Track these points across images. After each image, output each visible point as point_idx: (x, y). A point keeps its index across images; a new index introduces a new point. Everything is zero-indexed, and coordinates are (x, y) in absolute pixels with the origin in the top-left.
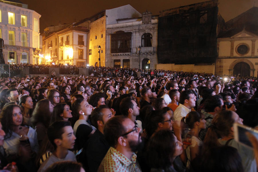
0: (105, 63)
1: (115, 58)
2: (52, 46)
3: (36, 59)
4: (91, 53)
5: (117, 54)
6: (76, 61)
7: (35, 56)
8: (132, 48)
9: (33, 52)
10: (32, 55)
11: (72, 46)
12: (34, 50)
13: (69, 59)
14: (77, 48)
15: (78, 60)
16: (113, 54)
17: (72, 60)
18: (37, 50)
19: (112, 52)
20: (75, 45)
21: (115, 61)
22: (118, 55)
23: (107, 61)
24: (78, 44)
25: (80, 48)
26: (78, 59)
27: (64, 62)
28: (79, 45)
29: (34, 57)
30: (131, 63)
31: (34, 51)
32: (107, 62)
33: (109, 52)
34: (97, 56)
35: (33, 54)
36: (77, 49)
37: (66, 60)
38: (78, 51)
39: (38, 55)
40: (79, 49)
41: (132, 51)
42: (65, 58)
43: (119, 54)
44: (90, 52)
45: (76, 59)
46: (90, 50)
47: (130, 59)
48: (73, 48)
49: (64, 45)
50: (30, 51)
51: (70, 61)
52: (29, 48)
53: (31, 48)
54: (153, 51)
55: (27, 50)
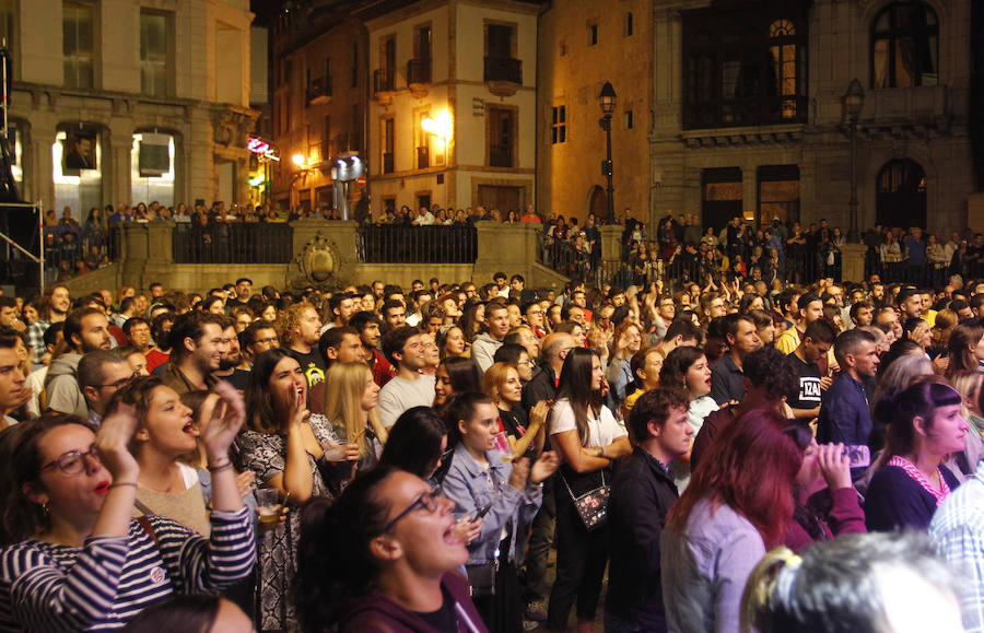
1: (707, 159)
2: (328, 91)
3: (231, 166)
4: (563, 128)
5: (721, 133)
6: (474, 179)
7: (220, 150)
8: (812, 94)
9: (210, 130)
10: (206, 146)
11: (445, 89)
12: (219, 112)
13: (429, 170)
14: (476, 100)
15: (480, 175)
16: (694, 134)
17: (446, 174)
18: (235, 118)
19: (687, 124)
20: (466, 82)
21: (710, 175)
24: (487, 78)
25: (496, 100)
26: (482, 169)
27: (402, 186)
28: (492, 84)
29: (216, 158)
30: (806, 186)
31: (216, 123)
33: (672, 121)
35: (210, 139)
36: (475, 107)
37: (416, 176)
38: (482, 120)
39: (241, 144)
40: (487, 105)
41: (811, 114)
42: (406, 160)
43: (733, 132)
44: (559, 125)
45: (470, 168)
46: (555, 109)
47: (799, 166)
48: (453, 102)
49: (400, 81)
50: (189, 123)
51: (434, 180)
52: (187, 105)
53: (198, 102)
54: (941, 112)
55: (176, 116)
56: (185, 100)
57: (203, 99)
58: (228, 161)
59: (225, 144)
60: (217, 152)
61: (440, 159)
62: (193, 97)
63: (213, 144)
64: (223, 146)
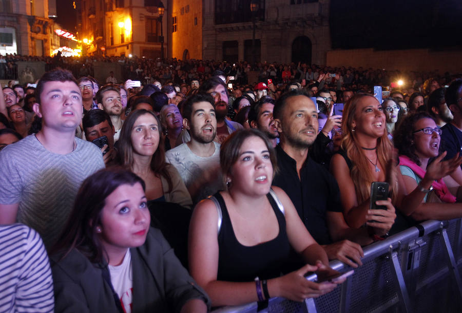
0: (203, 50)
1: (224, 37)
2: (94, 13)
3: (40, 42)
4: (176, 26)
5: (229, 26)
6: (140, 47)
7: (34, 35)
8: (266, 8)
9: (29, 27)
10: (27, 33)
11: (128, 10)
12: (32, 20)
13: (124, 44)
14: (141, 14)
15: (142, 45)
16: (219, 26)
17: (130, 45)
18: (40, 22)
19: (216, 22)
20: (136, 7)
21: (227, 45)
22: (232, 28)
23: (205, 46)
24: (146, 5)
25: (150, 14)
26: (144, 43)
27: (116, 51)
28: (148, 7)
29: (32, 39)
30: (264, 49)
31: (31, 24)
32: (206, 49)
33: (211, 21)
34: (187, 34)
35: (29, 30)
36: (141, 17)
37: (120, 46)
38: (144, 22)
39: (45, 33)
40: (148, 18)
41: (266, 17)
42: (117, 41)
43: (234, 25)
44: (175, 24)
45: (139, 43)
46: (173, 18)
47: (261, 40)
48: (132, 16)
49: (114, 8)
50: (19, 24)
51: (126, 48)
52: (18, 16)
53: (21, 15)
54: (317, 15)
55: (13, 21)
56: (16, 14)
57: (24, 14)
58: (39, 40)
59: (37, 33)
60: (32, 36)
61: (127, 39)
62: (20, 13)
63: (30, 32)
64: (35, 34)
